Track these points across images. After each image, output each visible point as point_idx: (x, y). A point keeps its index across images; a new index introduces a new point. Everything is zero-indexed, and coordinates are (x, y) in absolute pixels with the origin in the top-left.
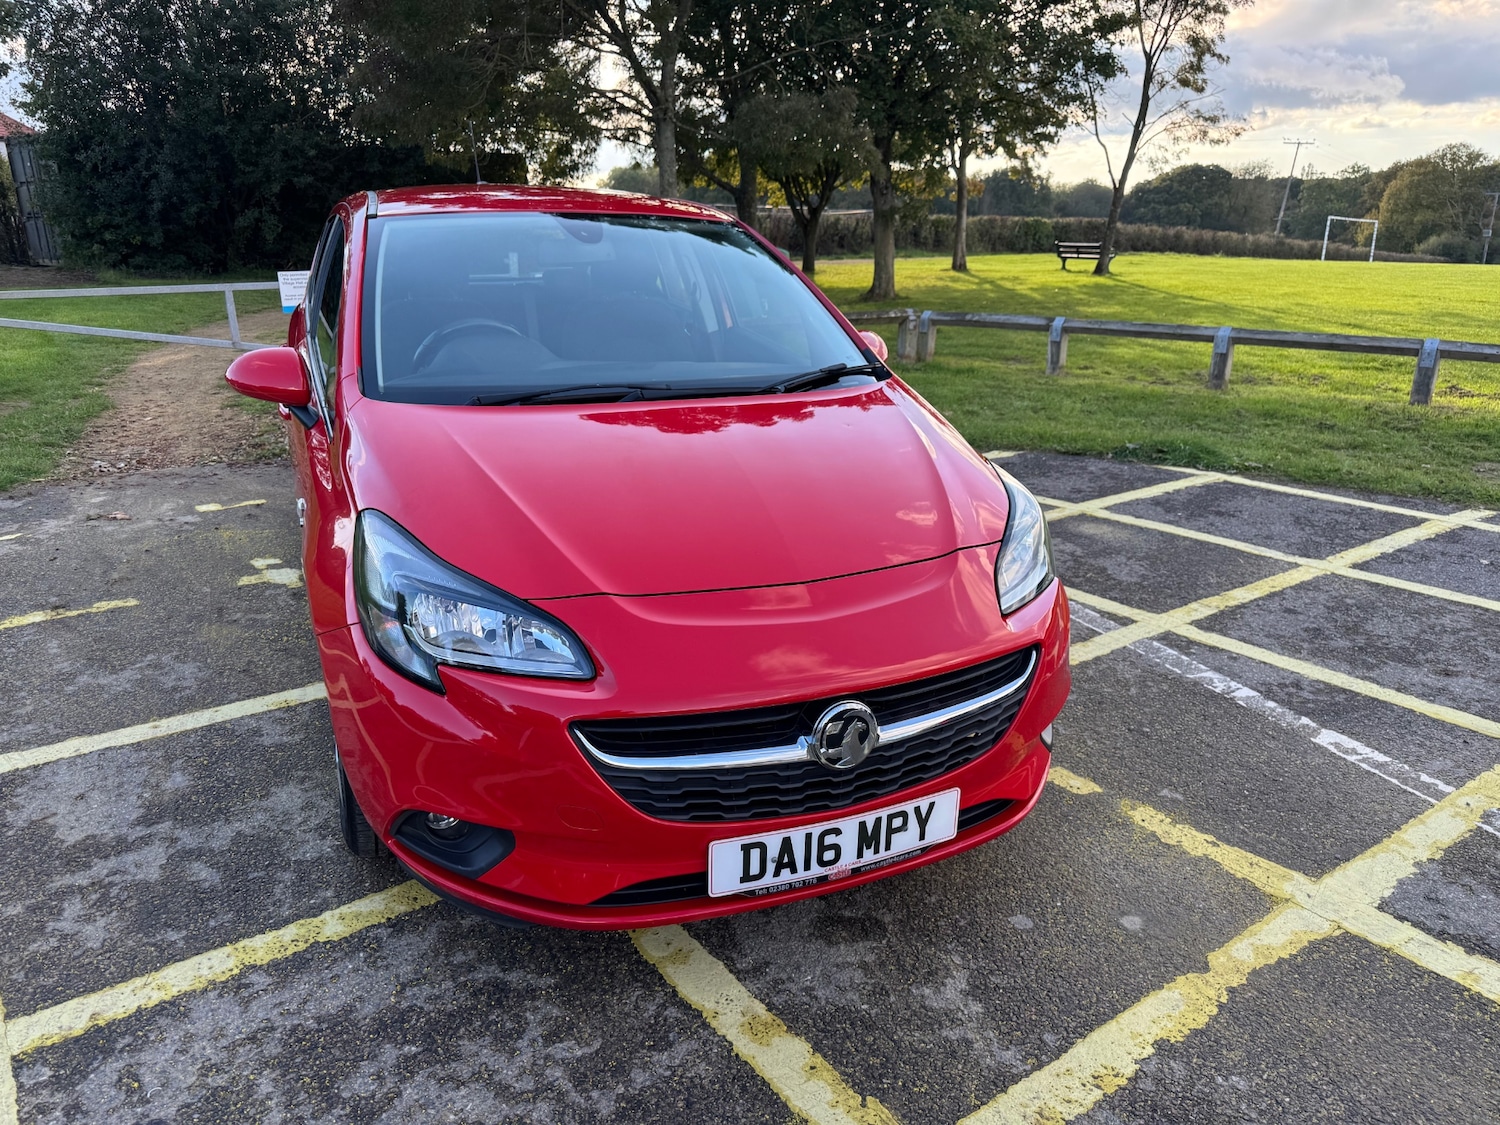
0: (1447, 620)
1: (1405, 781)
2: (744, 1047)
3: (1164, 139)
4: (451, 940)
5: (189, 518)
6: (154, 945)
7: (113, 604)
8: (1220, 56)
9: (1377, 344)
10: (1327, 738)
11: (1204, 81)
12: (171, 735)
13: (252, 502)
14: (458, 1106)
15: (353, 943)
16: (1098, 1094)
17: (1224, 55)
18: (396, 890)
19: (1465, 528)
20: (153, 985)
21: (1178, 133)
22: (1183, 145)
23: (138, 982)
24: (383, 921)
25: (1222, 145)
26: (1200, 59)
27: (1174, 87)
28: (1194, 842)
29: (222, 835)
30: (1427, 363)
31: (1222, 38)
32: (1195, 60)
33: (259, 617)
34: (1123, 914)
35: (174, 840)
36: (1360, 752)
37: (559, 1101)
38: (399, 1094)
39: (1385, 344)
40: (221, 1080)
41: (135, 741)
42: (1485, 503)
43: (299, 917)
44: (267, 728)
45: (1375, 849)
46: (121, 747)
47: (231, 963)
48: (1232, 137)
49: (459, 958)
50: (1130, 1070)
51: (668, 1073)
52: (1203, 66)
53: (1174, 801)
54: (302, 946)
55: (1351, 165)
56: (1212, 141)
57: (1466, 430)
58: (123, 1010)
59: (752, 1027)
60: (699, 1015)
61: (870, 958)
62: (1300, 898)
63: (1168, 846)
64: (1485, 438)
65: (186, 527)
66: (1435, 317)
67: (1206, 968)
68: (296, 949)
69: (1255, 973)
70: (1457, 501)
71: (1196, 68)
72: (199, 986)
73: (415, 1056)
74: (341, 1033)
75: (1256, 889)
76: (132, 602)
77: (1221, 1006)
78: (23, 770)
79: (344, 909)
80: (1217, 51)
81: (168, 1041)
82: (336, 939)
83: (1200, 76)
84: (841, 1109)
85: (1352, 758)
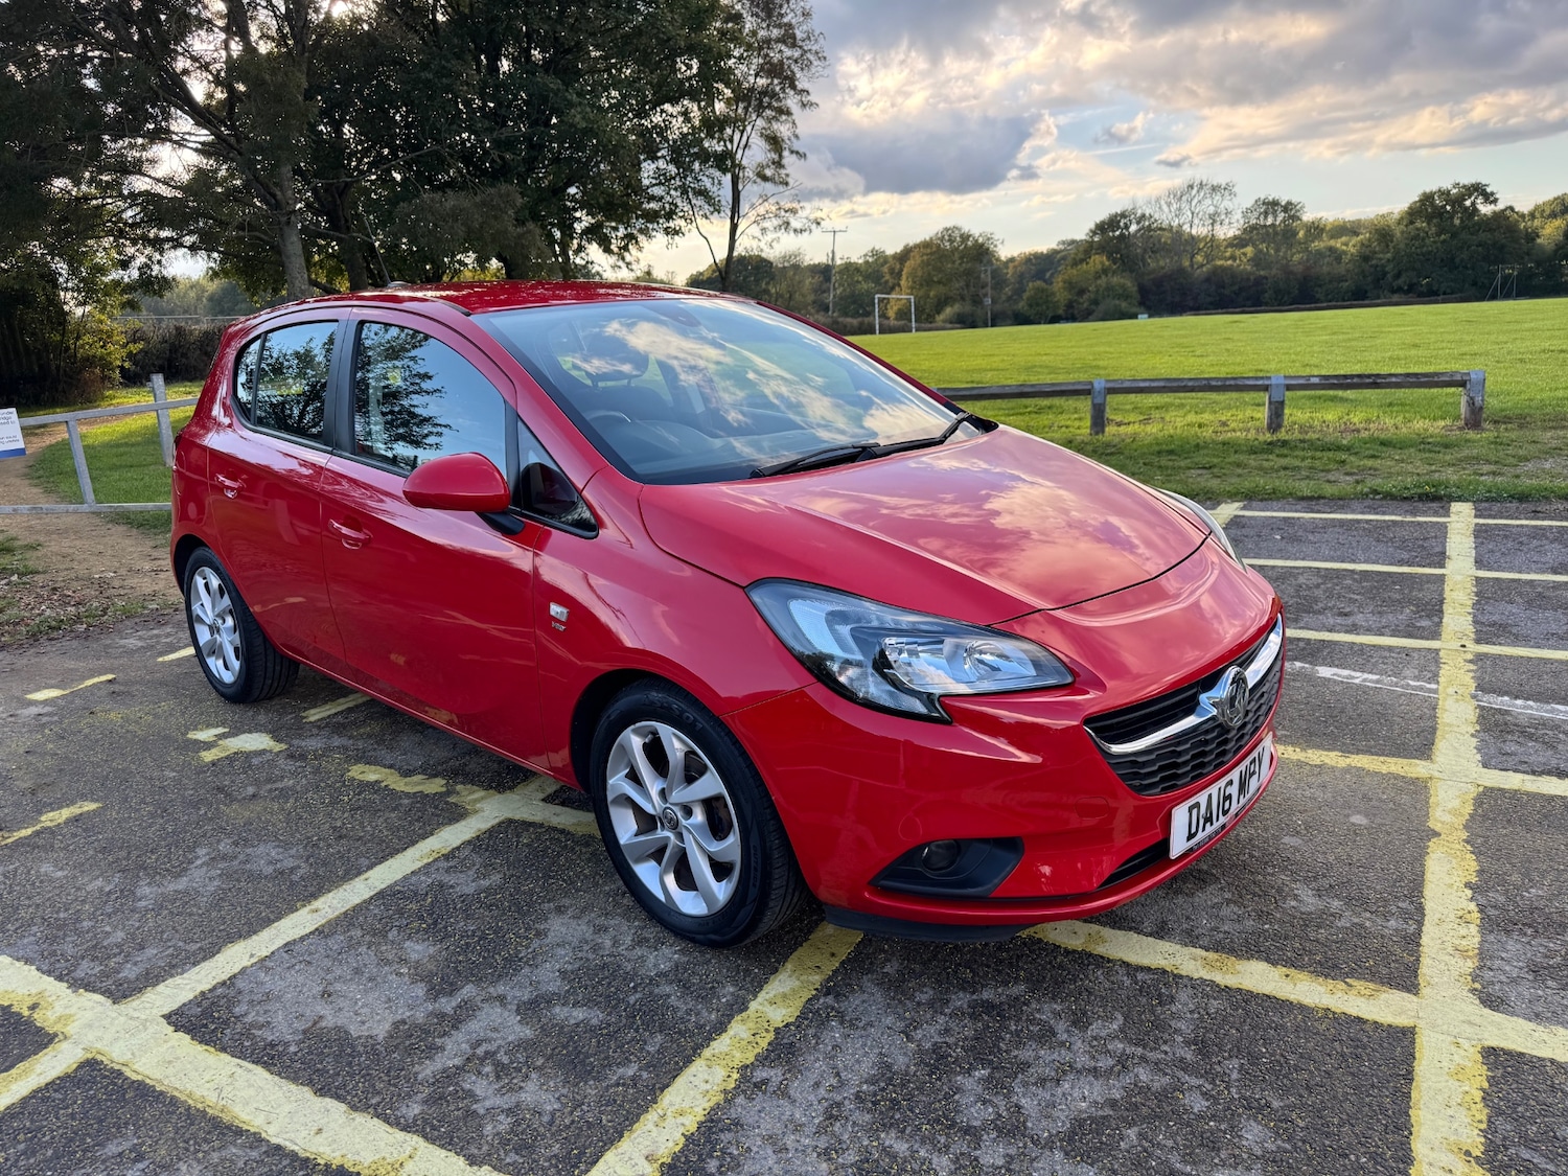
0: (1301, 580)
1: (1402, 687)
2: (1222, 979)
4: (896, 988)
5: (34, 710)
6: (618, 1085)
7: (65, 813)
8: (797, 153)
9: (1058, 388)
10: (1325, 672)
12: (345, 913)
13: (96, 680)
14: (1076, 1093)
15: (812, 1017)
16: (1474, 929)
17: (801, 151)
18: (789, 966)
19: (1236, 516)
20: (669, 1113)
21: (767, 224)
23: (650, 1117)
24: (814, 992)
25: (806, 234)
26: (781, 156)
27: (755, 182)
28: (1333, 758)
29: (548, 977)
30: (1098, 400)
31: (797, 137)
32: (776, 157)
33: (279, 785)
34: (1348, 816)
35: (501, 999)
36: (1358, 677)
37: (1147, 1062)
38: (1018, 1107)
39: (1063, 388)
40: (851, 1157)
41: (312, 928)
42: (1230, 497)
43: (730, 1017)
44: (449, 879)
45: (1438, 733)
46: (302, 939)
47: (720, 1073)
48: (814, 226)
49: (923, 998)
50: (1472, 906)
51: (1196, 1016)
52: (784, 162)
53: (1286, 736)
54: (771, 1036)
56: (795, 231)
57: (1157, 448)
58: (671, 1144)
59: (1207, 963)
60: (1164, 972)
61: (1228, 895)
62: (1436, 774)
63: (1320, 766)
64: (1171, 452)
65: (44, 719)
66: (1029, 369)
67: (1437, 834)
68: (767, 1041)
69: (1466, 827)
70: (1210, 499)
71: (779, 164)
72: (720, 1098)
73: (991, 1076)
74: (903, 1085)
75: (1403, 777)
76: (90, 806)
77: (1472, 853)
78: (210, 991)
79: (762, 996)
80: (795, 148)
81: (755, 1149)
82: (792, 1020)
83: (783, 172)
84: (1340, 994)
85: (1357, 681)
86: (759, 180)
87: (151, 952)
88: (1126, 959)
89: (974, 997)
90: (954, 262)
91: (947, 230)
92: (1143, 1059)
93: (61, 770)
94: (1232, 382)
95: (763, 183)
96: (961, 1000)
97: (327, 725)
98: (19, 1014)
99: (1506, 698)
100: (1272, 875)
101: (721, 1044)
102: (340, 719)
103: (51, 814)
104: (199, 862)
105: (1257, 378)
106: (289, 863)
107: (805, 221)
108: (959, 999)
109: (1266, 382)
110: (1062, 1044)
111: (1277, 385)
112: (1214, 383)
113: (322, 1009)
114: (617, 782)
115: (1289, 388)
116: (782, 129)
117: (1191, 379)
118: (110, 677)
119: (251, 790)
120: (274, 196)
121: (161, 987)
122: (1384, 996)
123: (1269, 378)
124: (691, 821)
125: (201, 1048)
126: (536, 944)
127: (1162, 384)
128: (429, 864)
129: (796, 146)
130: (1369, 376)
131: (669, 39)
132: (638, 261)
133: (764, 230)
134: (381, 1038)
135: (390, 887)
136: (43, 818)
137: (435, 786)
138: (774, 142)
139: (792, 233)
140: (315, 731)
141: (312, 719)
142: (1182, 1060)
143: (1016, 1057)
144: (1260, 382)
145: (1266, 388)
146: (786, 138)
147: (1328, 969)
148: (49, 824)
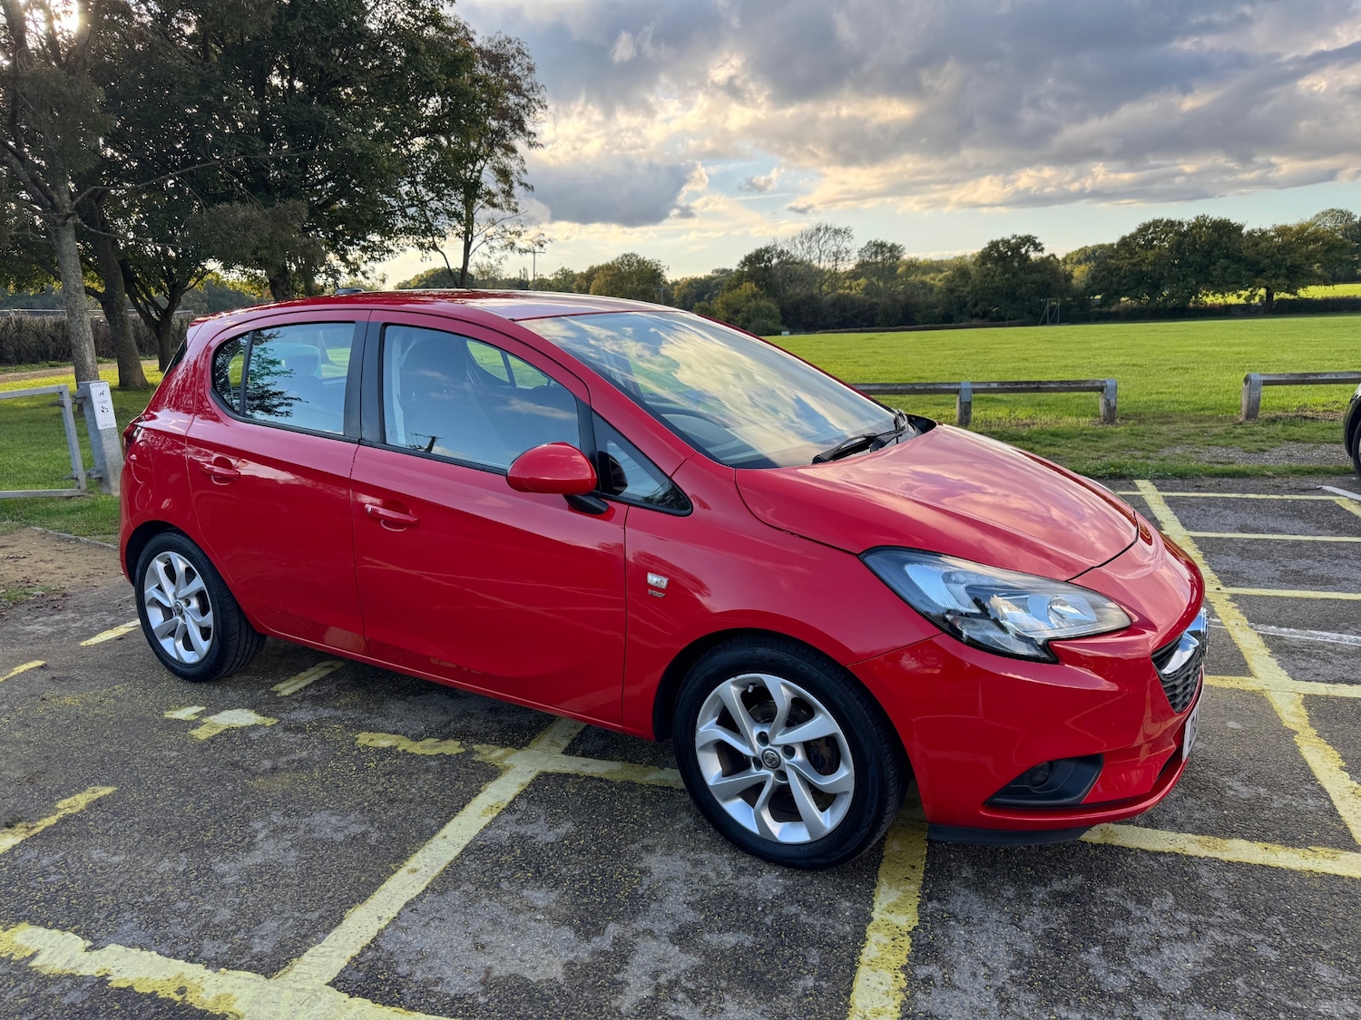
3: (485, 248)
8: (526, 185)
11: (516, 203)
21: (493, 243)
22: (498, 254)
48: (537, 248)
52: (515, 192)
55: (560, 268)
56: (520, 250)
71: (508, 194)
86: (487, 206)
87: (270, 925)
88: (1142, 847)
89: (1048, 889)
90: (632, 283)
91: (626, 256)
92: (1210, 925)
93: (47, 757)
94: (931, 387)
95: (491, 209)
96: (1040, 893)
97: (304, 698)
98: (170, 1000)
99: (1273, 627)
100: (1202, 771)
101: (870, 951)
102: (312, 691)
103: (66, 801)
104: (260, 836)
105: (950, 384)
106: (357, 829)
107: (530, 243)
108: (1039, 892)
109: (958, 387)
110: (1141, 920)
111: (966, 389)
112: (917, 387)
113: (483, 960)
114: (708, 729)
115: (974, 391)
116: (512, 164)
117: (899, 384)
118: (40, 663)
119: (267, 764)
120: (51, 199)
121: (306, 957)
122: (1342, 857)
123: (959, 384)
124: (794, 759)
125: (387, 1010)
126: (646, 881)
127: (877, 388)
128: (495, 818)
129: (525, 179)
130: (1034, 383)
131: (432, 82)
132: (373, 271)
133: (492, 248)
134: (561, 979)
135: (473, 842)
136: (60, 805)
137: (452, 747)
138: (504, 174)
139: (517, 252)
140: (296, 705)
141: (287, 692)
142: (1236, 921)
143: (1113, 933)
144: (953, 387)
145: (957, 392)
146: (515, 172)
147: (1290, 841)
148: (69, 811)
